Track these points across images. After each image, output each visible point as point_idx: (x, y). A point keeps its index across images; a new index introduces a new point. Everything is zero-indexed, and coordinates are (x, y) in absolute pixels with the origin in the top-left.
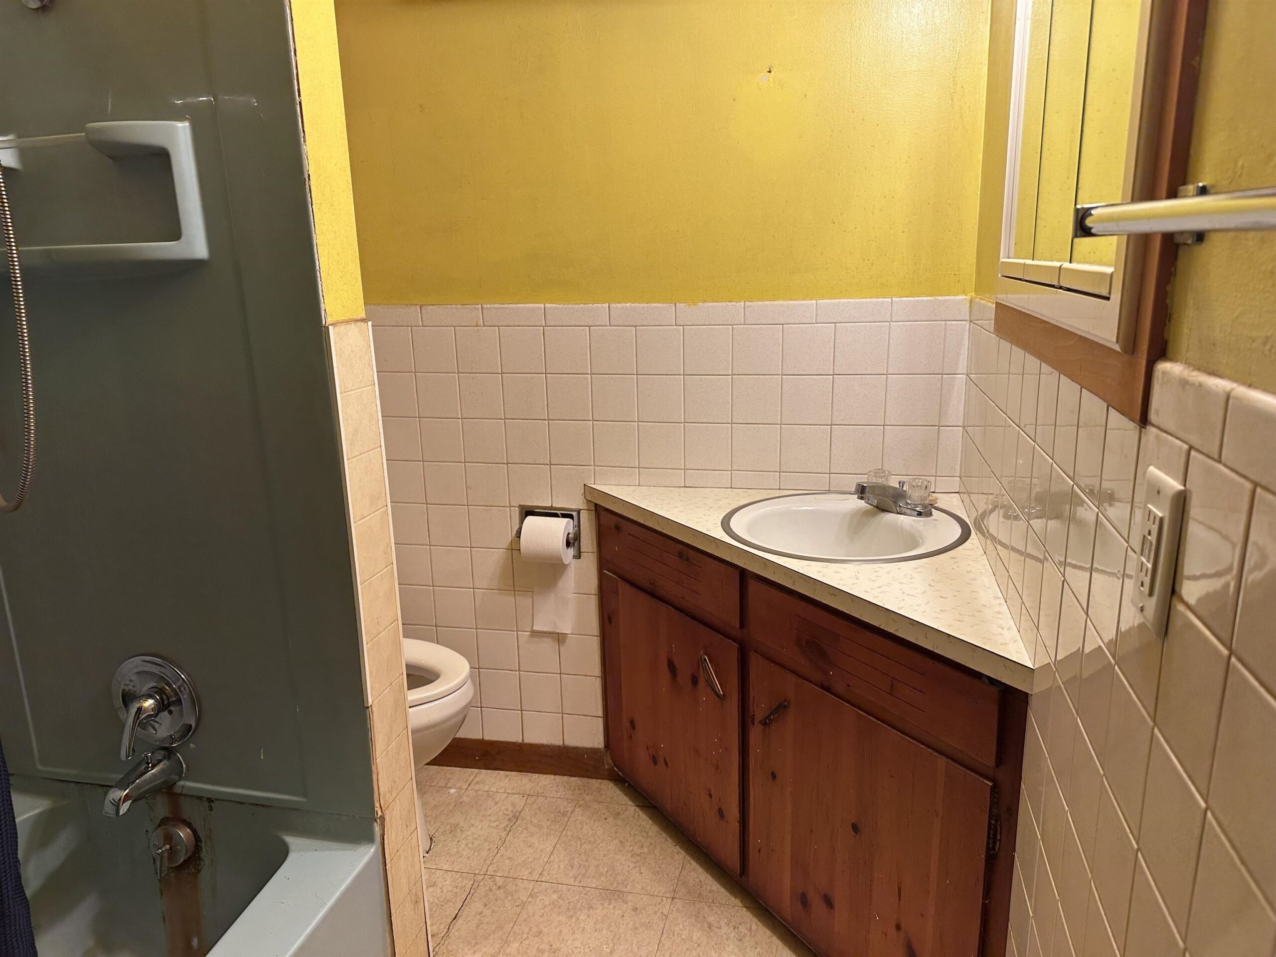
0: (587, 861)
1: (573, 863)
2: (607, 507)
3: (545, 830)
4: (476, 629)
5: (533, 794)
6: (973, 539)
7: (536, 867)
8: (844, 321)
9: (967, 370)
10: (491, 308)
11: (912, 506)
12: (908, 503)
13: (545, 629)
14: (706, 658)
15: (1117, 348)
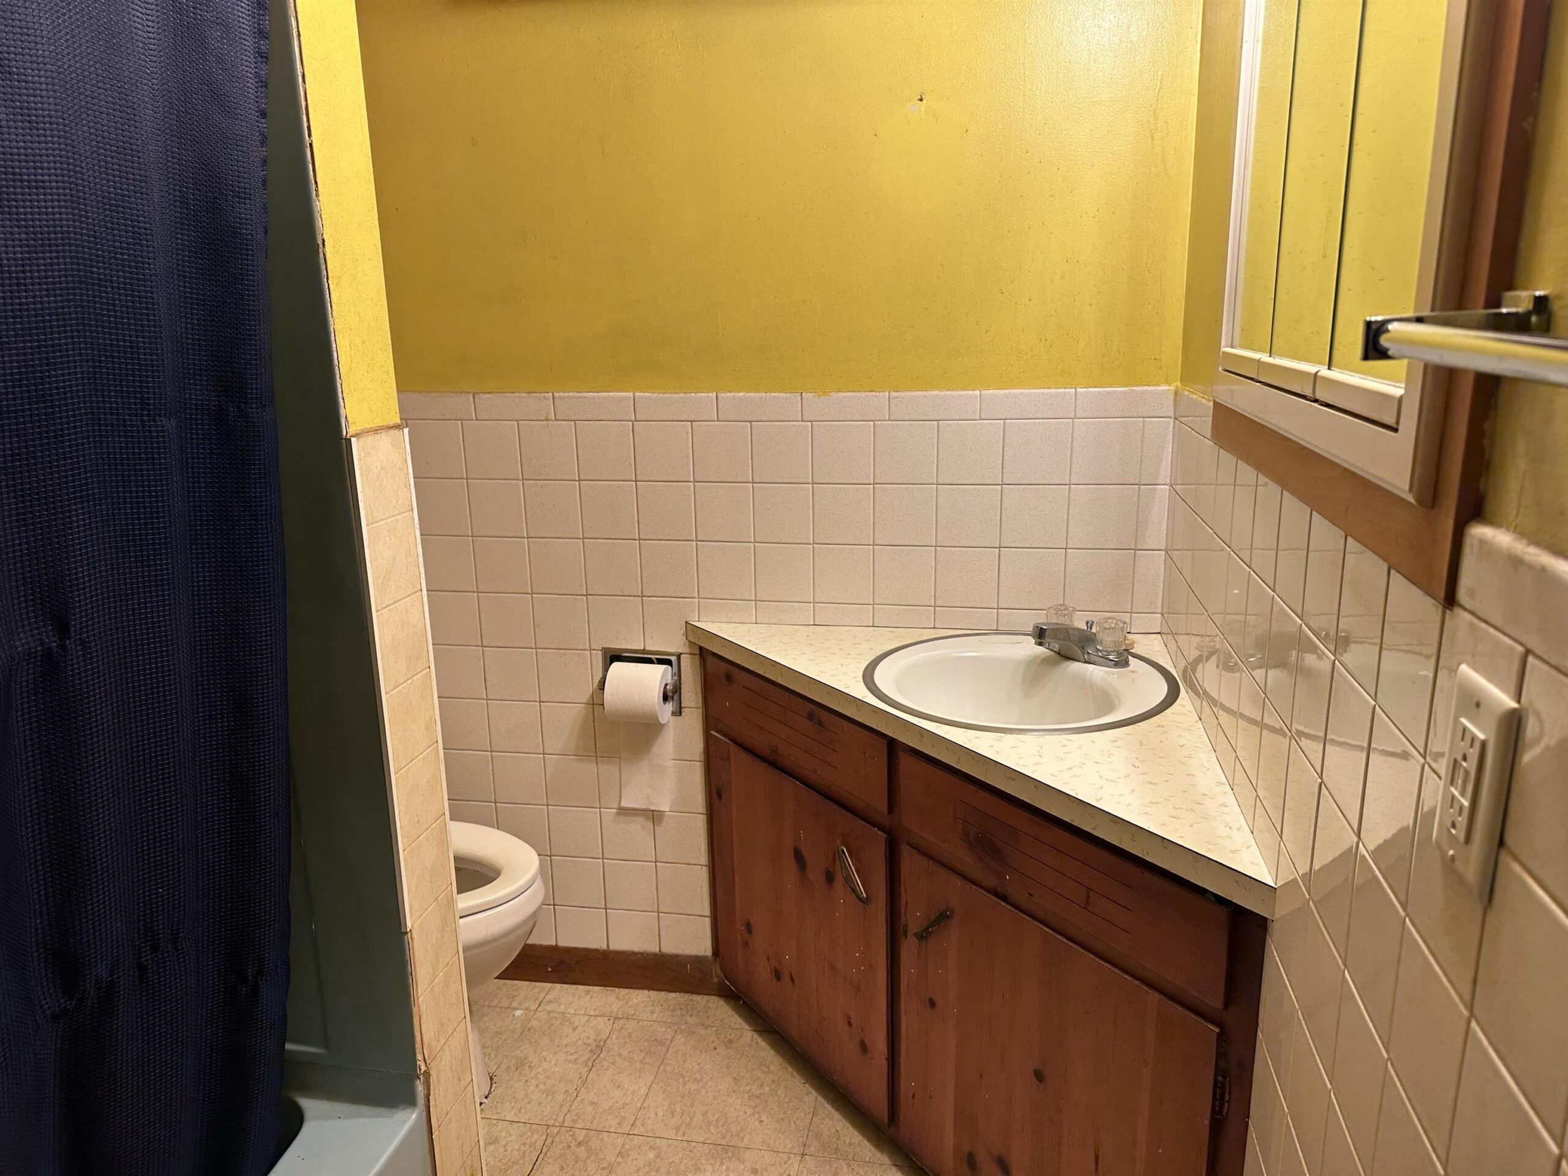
0: (692, 1105)
1: (675, 1109)
2: (715, 652)
3: (638, 1065)
4: (547, 805)
5: (621, 1016)
6: (1183, 699)
7: (627, 1115)
8: (1015, 417)
9: (1171, 479)
10: (565, 397)
11: (1104, 653)
12: (1099, 650)
13: (638, 806)
14: (845, 849)
15: (1410, 499)
